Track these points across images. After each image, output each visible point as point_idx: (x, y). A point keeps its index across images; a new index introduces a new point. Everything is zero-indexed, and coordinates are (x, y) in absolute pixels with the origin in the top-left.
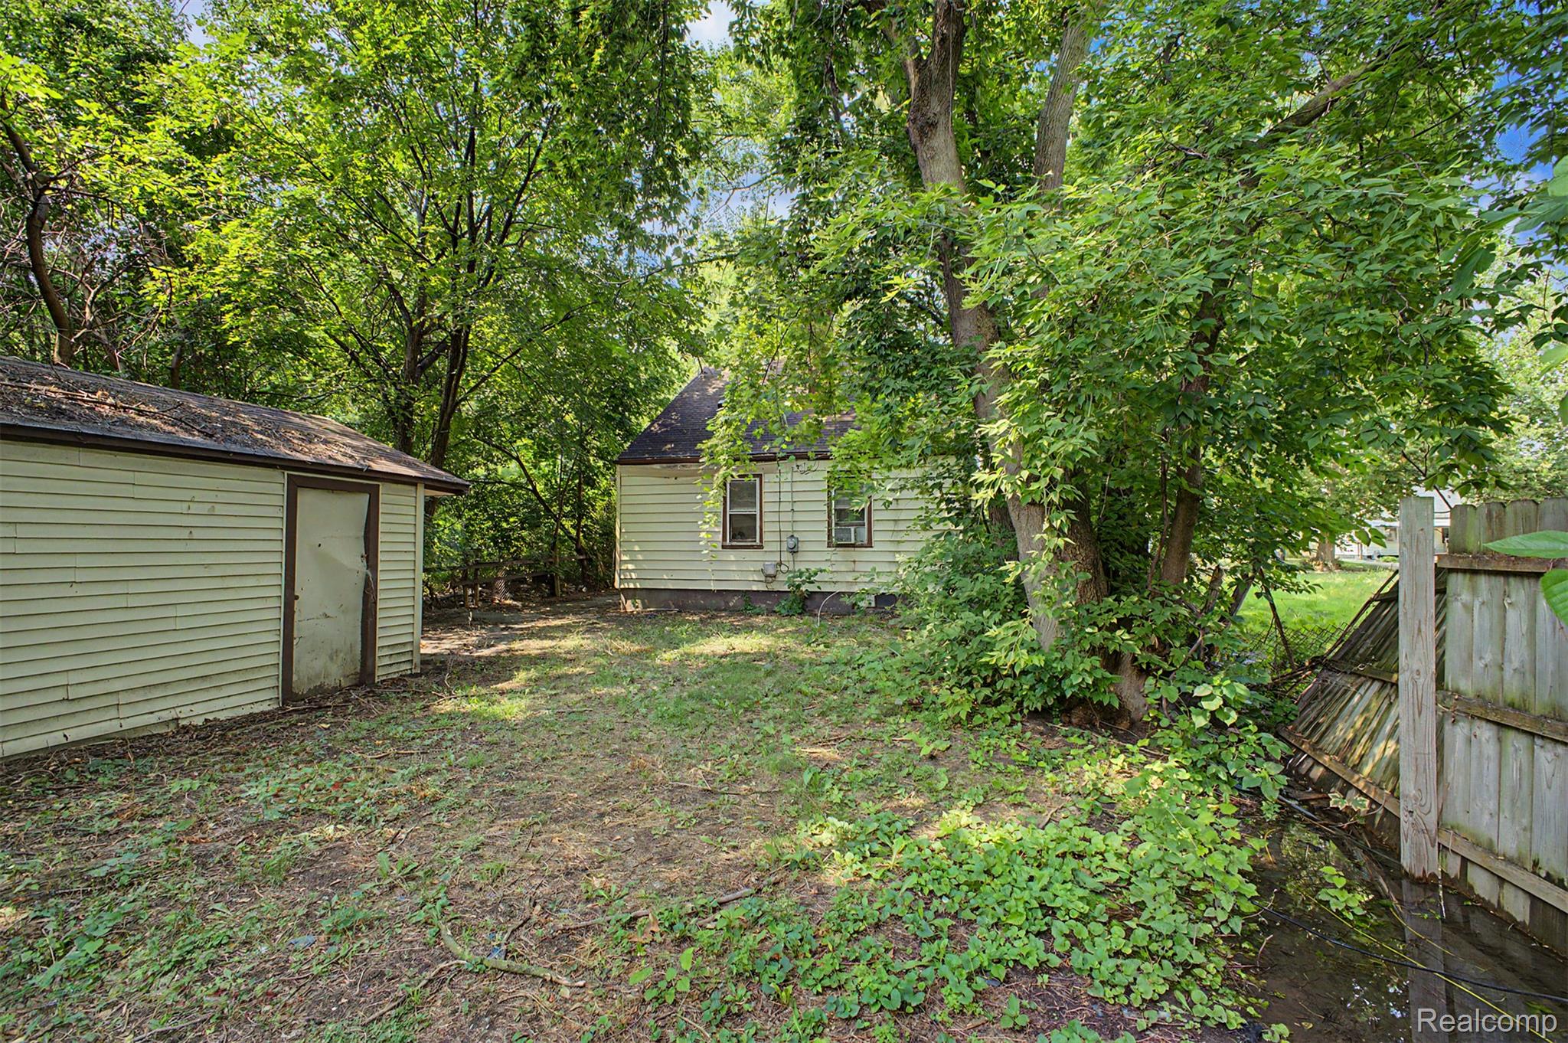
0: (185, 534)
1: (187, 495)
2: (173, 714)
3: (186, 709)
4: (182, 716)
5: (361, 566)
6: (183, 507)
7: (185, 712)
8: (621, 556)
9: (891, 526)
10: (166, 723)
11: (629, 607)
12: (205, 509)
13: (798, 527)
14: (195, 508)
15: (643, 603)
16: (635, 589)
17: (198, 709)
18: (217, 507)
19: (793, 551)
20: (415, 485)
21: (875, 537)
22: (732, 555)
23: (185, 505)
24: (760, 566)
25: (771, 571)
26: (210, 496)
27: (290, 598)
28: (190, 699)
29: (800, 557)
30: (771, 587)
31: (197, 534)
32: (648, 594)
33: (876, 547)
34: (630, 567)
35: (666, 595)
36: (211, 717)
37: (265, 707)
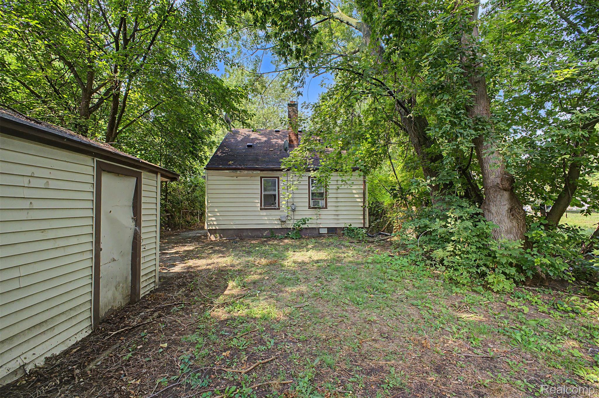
0: (26, 204)
1: (28, 171)
2: (20, 362)
3: (29, 355)
4: (26, 361)
5: (132, 224)
6: (25, 182)
7: (30, 357)
8: (208, 214)
9: (334, 200)
10: (15, 372)
11: (213, 238)
12: (41, 183)
13: (295, 200)
14: (35, 183)
15: (220, 236)
16: (216, 229)
17: (39, 351)
18: (50, 181)
19: (294, 210)
20: (156, 173)
21: (328, 204)
22: (264, 213)
23: (26, 180)
24: (278, 217)
25: (284, 220)
26: (45, 173)
27: (98, 250)
28: (32, 344)
29: (296, 213)
30: (284, 226)
31: (36, 204)
32: (223, 232)
33: (329, 208)
34: (214, 219)
35: (232, 232)
36: (49, 355)
37: (84, 335)
